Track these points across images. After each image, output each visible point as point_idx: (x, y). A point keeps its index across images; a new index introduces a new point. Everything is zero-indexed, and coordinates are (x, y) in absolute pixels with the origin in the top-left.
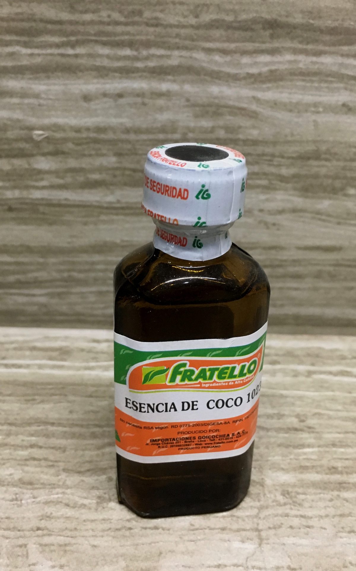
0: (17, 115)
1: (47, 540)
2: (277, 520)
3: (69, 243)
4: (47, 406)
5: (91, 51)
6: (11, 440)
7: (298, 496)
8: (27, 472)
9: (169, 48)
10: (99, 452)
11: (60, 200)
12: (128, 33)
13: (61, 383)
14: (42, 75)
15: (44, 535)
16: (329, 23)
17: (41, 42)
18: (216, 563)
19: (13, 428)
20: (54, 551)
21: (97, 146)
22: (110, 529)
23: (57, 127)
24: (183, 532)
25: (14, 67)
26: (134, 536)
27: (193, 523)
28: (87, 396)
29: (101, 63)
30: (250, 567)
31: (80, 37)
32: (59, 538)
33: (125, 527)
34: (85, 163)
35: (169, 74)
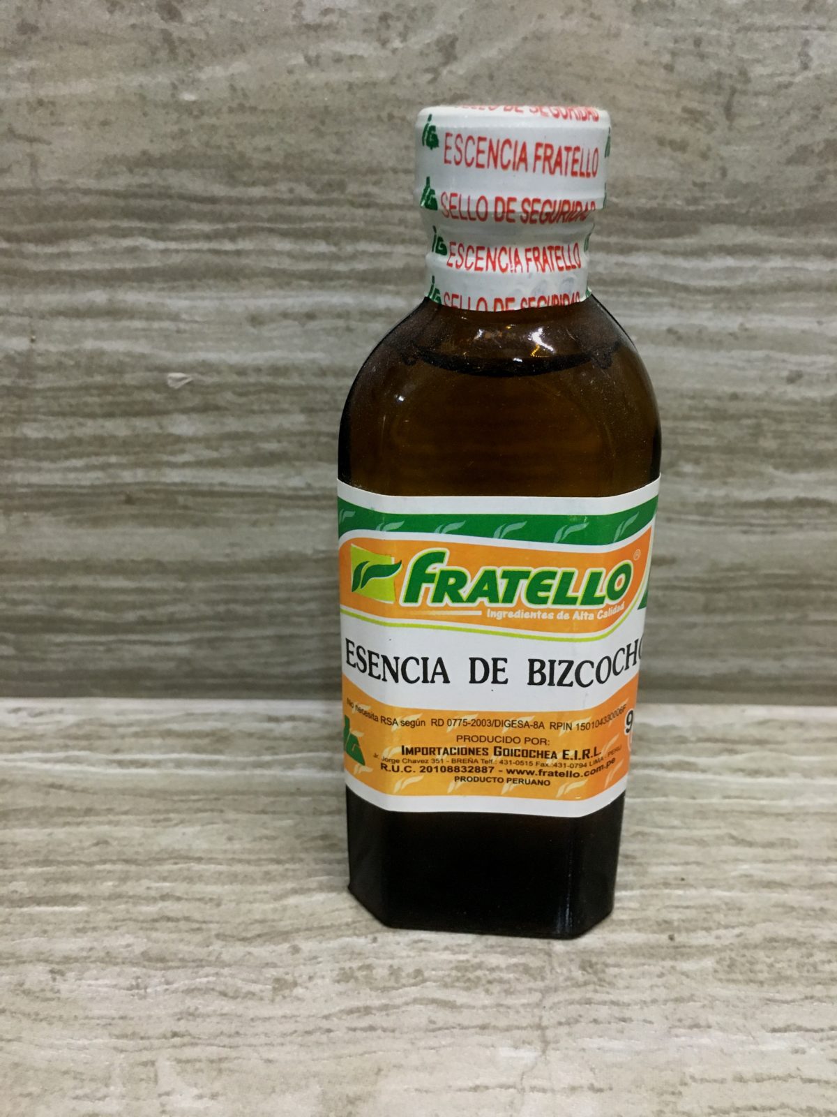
0: (142, 347)
1: (189, 1053)
2: (573, 1010)
3: (227, 555)
4: (190, 830)
5: (263, 247)
6: (129, 888)
7: (607, 970)
8: (156, 941)
9: (389, 241)
10: (278, 905)
11: (211, 485)
12: (323, 218)
13: (213, 792)
14: (182, 284)
15: (184, 1045)
16: (643, 202)
17: (181, 231)
18: (471, 1084)
19: (133, 868)
20: (202, 1071)
21: (273, 396)
22: (295, 1031)
23: (207, 368)
24: (418, 1034)
25: (135, 271)
26: (334, 1043)
27: (433, 1018)
28: (257, 813)
29: (279, 264)
30: (527, 1088)
31: (243, 224)
32: (209, 1049)
33: (320, 1028)
34: (253, 424)
35: (389, 282)
